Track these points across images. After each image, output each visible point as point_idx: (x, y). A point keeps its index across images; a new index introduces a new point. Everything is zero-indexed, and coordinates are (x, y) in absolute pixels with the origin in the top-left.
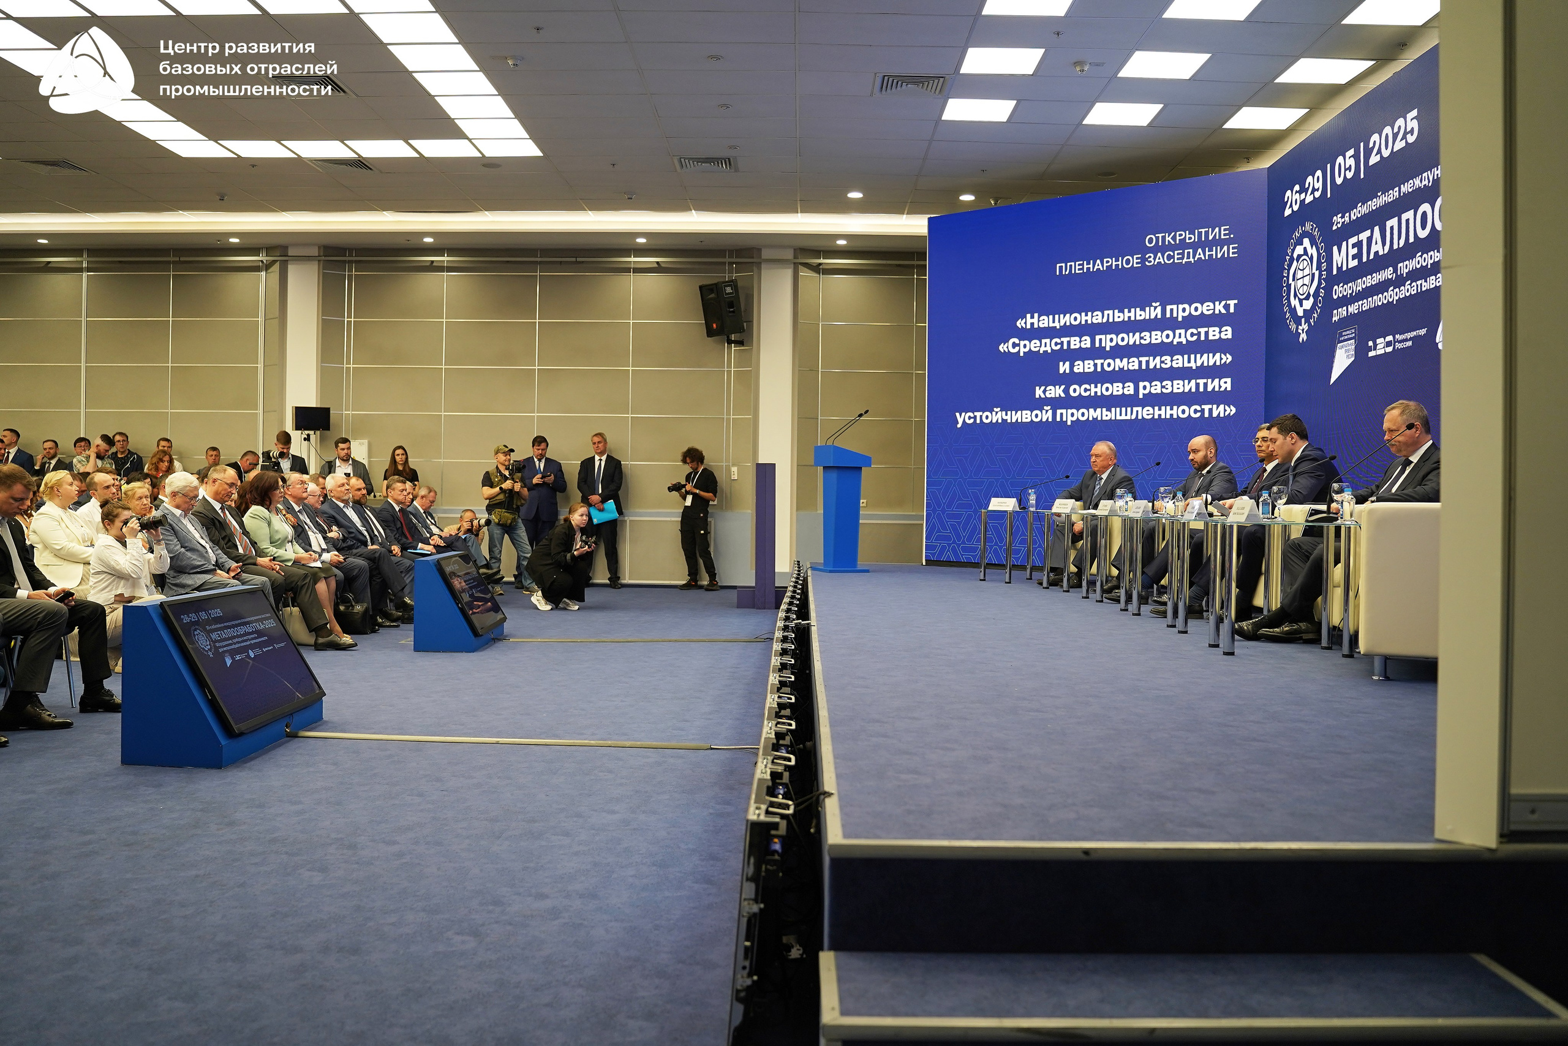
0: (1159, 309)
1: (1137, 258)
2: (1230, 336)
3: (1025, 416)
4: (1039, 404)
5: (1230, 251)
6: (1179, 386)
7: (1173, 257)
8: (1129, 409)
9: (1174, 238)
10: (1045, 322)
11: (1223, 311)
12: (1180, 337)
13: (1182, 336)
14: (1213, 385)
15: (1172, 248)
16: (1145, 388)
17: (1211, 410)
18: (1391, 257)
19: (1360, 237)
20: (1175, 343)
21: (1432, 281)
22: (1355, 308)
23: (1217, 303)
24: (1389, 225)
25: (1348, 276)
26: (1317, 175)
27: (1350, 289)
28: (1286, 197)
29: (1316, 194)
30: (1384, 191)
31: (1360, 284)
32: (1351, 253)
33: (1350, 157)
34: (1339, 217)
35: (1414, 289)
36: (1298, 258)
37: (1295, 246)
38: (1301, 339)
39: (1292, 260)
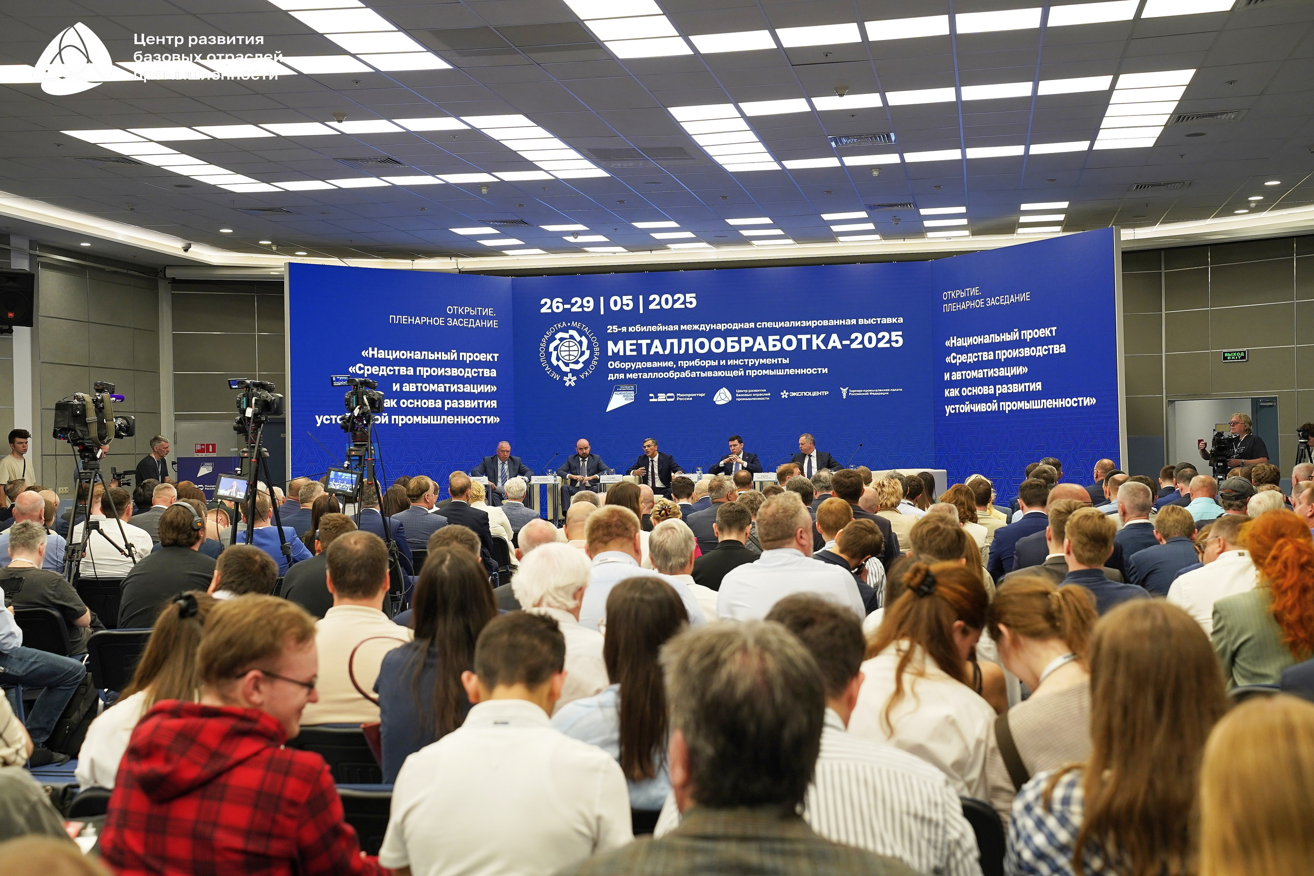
0: (456, 354)
1: (442, 320)
2: (495, 375)
5: (493, 324)
6: (469, 404)
7: (463, 322)
8: (439, 417)
9: (463, 310)
10: (382, 354)
11: (491, 360)
13: (469, 373)
14: (487, 404)
15: (463, 317)
16: (448, 404)
17: (486, 419)
18: (672, 357)
19: (639, 342)
20: (465, 377)
21: (710, 374)
22: (634, 376)
23: (488, 354)
24: (669, 341)
25: (625, 359)
26: (586, 299)
27: (626, 366)
28: (543, 302)
29: (586, 309)
30: (664, 324)
31: (640, 365)
32: (628, 348)
33: (627, 299)
34: (615, 327)
35: (694, 375)
36: (561, 339)
37: (557, 332)
38: (567, 384)
39: (552, 339)
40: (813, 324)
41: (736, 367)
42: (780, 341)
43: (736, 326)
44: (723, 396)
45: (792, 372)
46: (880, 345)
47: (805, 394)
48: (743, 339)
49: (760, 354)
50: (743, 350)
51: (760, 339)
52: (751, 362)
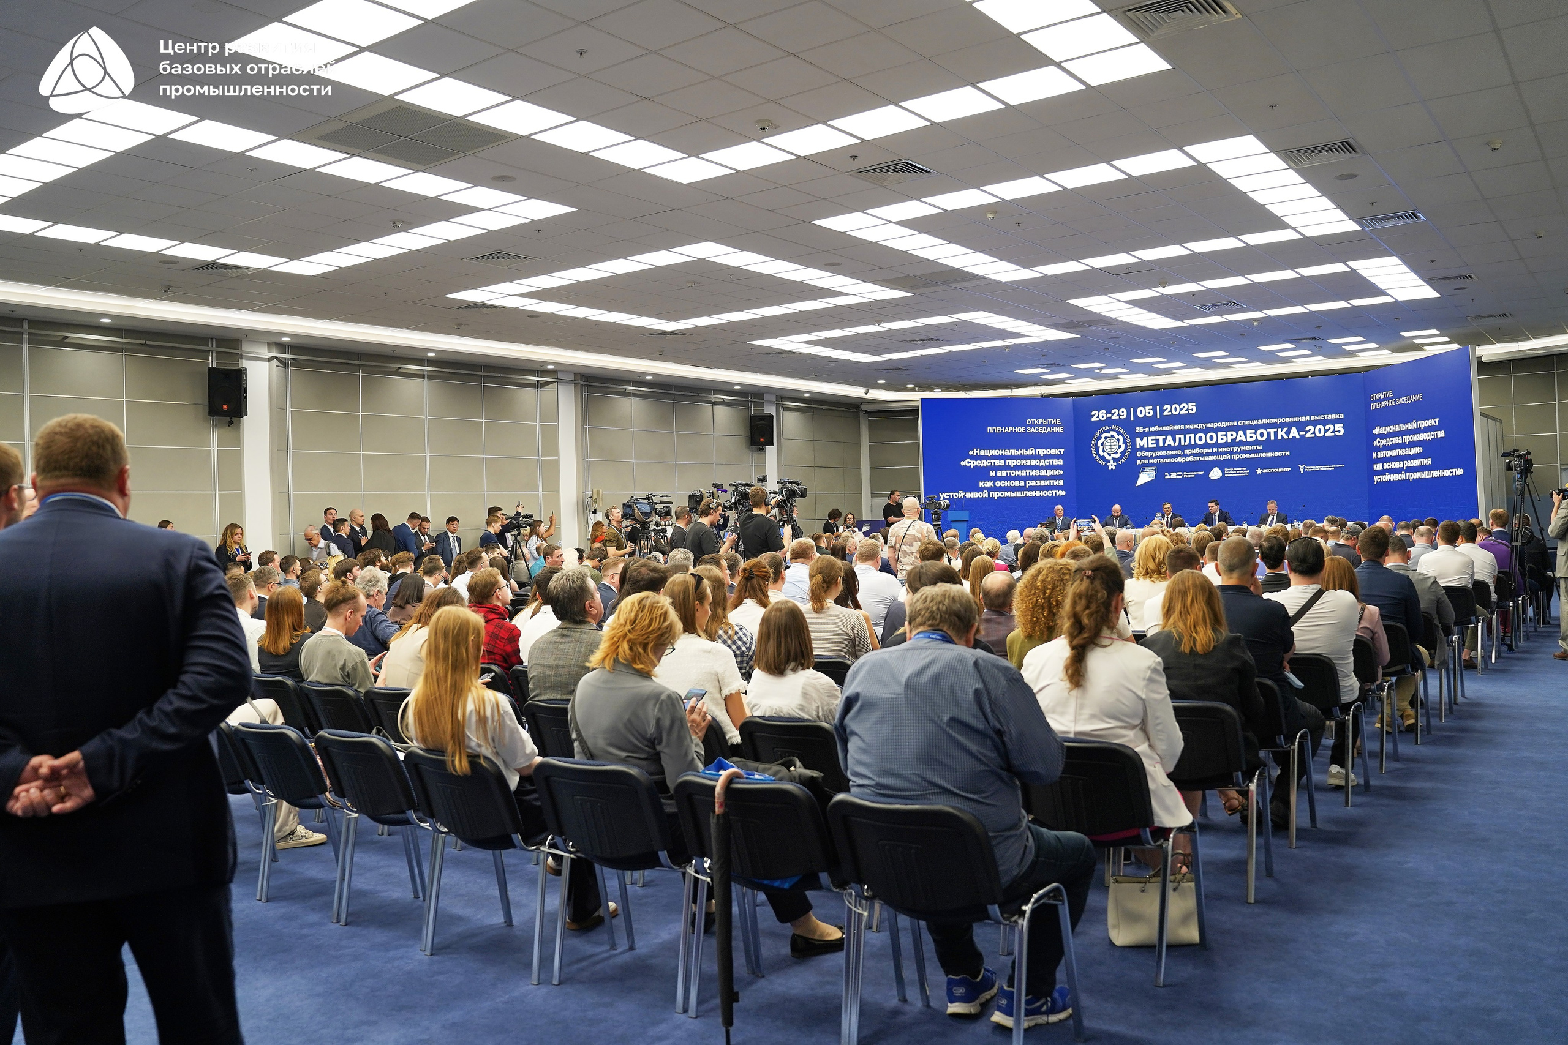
0: (1033, 451)
1: (1024, 429)
2: (1062, 463)
3: (975, 495)
4: (982, 490)
5: (1060, 429)
6: (1043, 483)
7: (1038, 429)
8: (1022, 492)
9: (1039, 422)
10: (983, 453)
11: (1059, 453)
13: (1043, 463)
14: (1056, 483)
15: (1038, 426)
16: (1029, 483)
17: (1056, 493)
18: (1180, 447)
19: (1158, 437)
20: (1041, 465)
21: (1206, 458)
22: (1155, 461)
23: (1056, 450)
24: (1177, 437)
25: (1148, 449)
26: (1121, 410)
27: (1149, 454)
28: (1093, 413)
29: (1121, 417)
30: (1174, 425)
31: (1158, 454)
32: (1150, 442)
33: (1149, 409)
34: (1141, 428)
35: (1195, 459)
36: (1106, 438)
37: (1102, 433)
38: (1110, 468)
39: (1099, 438)
40: (1278, 421)
41: (1225, 453)
42: (1255, 433)
43: (1224, 424)
44: (1216, 473)
45: (1264, 455)
46: (1327, 434)
47: (1274, 470)
48: (1229, 433)
49: (1241, 443)
50: (1229, 441)
51: (1241, 433)
52: (1235, 449)
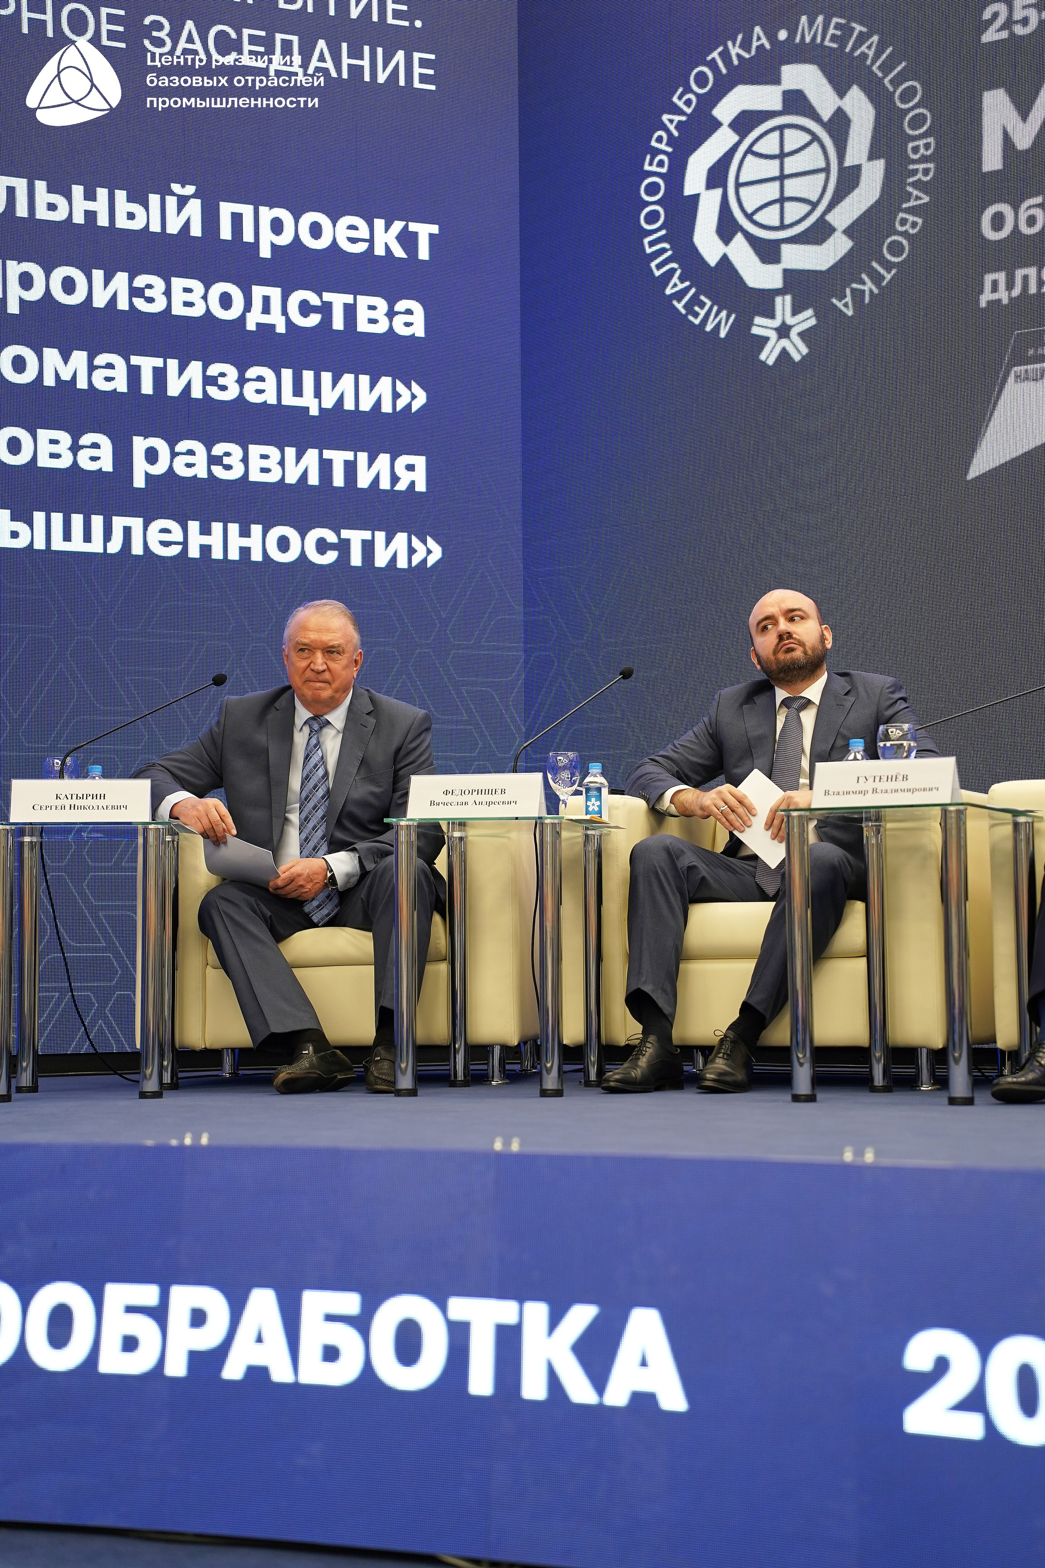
0: (194, 208)
2: (419, 330)
5: (415, 71)
6: (267, 464)
8: (97, 521)
11: (399, 252)
12: (266, 310)
13: (273, 309)
14: (374, 470)
16: (152, 456)
17: (368, 547)
20: (251, 326)
23: (379, 223)
37: (723, 87)
38: (769, 355)
39: (700, 126)
